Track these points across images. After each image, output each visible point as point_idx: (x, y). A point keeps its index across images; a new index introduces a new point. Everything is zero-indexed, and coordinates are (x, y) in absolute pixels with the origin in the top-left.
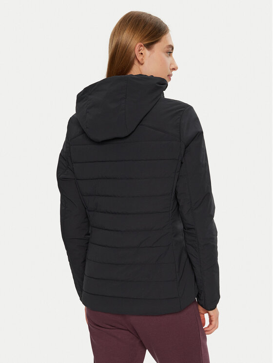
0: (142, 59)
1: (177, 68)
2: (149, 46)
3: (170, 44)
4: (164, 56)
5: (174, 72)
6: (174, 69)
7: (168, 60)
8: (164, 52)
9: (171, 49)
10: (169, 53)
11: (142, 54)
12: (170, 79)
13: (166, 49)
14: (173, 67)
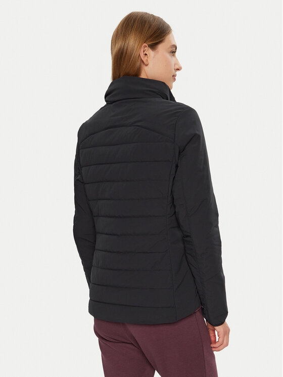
0: (147, 60)
1: (181, 68)
2: (153, 46)
3: (173, 43)
4: (168, 56)
5: (178, 73)
6: (178, 69)
7: (172, 60)
8: (168, 53)
9: (175, 49)
10: (173, 52)
11: (146, 54)
12: (175, 79)
13: (171, 49)
14: (177, 67)
